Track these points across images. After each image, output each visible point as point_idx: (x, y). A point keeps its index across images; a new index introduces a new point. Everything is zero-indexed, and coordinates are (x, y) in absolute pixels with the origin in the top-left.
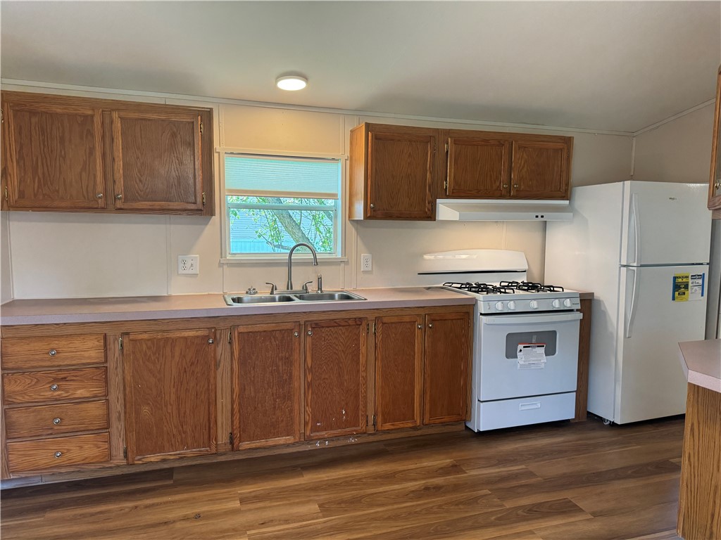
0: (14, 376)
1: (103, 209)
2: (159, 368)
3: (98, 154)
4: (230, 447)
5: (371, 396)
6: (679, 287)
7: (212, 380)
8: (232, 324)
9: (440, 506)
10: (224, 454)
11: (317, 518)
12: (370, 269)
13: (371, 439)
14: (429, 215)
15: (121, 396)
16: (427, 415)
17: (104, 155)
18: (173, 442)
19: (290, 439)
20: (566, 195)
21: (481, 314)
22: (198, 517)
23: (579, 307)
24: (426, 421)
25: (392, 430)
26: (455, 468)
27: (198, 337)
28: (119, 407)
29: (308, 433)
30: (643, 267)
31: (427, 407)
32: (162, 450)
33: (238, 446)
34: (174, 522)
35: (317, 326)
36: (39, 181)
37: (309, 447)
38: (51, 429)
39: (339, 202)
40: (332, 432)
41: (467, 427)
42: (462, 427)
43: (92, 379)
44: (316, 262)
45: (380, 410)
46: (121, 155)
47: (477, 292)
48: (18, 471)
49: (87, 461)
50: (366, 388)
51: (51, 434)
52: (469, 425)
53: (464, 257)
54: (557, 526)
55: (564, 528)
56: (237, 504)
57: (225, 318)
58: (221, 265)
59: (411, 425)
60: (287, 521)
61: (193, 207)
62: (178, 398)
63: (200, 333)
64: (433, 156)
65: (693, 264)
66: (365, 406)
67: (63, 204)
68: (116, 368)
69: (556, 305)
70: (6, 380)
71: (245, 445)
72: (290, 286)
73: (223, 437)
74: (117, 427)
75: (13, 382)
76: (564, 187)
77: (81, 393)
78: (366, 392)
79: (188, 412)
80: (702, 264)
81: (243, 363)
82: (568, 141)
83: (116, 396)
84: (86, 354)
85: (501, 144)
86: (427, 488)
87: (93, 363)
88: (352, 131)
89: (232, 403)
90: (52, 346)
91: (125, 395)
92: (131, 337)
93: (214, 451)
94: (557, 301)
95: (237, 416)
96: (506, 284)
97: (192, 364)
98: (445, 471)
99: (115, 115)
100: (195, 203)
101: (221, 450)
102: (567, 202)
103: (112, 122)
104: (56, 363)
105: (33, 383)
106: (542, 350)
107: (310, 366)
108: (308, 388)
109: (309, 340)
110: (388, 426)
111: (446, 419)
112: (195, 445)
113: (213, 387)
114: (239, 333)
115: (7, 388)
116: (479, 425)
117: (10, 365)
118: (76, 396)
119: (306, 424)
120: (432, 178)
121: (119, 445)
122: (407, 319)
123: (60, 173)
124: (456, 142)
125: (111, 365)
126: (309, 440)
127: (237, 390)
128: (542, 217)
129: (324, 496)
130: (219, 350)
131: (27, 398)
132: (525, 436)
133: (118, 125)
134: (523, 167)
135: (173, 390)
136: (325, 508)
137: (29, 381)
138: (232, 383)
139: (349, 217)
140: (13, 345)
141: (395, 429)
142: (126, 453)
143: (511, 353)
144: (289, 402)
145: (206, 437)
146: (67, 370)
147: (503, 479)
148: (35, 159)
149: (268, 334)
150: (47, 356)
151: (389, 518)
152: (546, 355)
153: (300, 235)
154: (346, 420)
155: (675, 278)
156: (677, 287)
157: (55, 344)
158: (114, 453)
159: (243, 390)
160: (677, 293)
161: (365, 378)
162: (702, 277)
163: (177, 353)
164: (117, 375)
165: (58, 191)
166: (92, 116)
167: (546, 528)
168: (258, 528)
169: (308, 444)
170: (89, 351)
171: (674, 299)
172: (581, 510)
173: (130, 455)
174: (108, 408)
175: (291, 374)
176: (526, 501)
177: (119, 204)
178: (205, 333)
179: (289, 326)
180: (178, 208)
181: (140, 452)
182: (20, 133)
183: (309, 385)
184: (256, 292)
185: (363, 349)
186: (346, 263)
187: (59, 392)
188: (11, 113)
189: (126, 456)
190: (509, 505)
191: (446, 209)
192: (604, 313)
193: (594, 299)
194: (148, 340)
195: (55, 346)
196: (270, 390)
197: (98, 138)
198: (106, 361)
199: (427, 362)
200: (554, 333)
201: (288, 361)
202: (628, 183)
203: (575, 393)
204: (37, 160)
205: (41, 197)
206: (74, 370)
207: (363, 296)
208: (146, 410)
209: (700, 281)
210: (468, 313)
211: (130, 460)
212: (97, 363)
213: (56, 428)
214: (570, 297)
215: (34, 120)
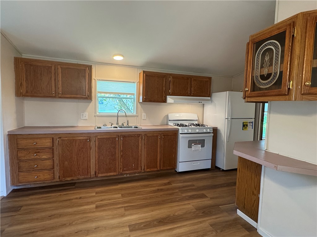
0: (22, 151)
1: (55, 97)
2: (71, 149)
3: (53, 79)
4: (95, 176)
5: (143, 160)
6: (245, 126)
7: (89, 154)
8: (96, 135)
9: (161, 195)
10: (93, 178)
11: (120, 199)
12: (145, 118)
13: (143, 174)
14: (165, 101)
15: (58, 158)
16: (162, 167)
17: (55, 79)
18: (75, 174)
19: (115, 174)
20: (209, 95)
21: (180, 134)
22: (80, 198)
23: (212, 132)
24: (161, 168)
25: (150, 171)
26: (169, 183)
27: (84, 139)
28: (57, 161)
29: (121, 172)
30: (232, 119)
31: (162, 164)
32: (72, 176)
33: (98, 175)
34: (72, 199)
35: (124, 137)
36: (33, 87)
37: (122, 176)
38: (34, 169)
39: (135, 96)
40: (129, 171)
41: (176, 171)
42: (173, 171)
43: (48, 152)
44: (126, 116)
45: (146, 165)
46: (61, 79)
47: (180, 126)
48: (22, 183)
49: (46, 180)
50: (141, 157)
51: (33, 170)
52: (176, 170)
53: (178, 115)
54: (198, 202)
55: (200, 202)
56: (94, 194)
57: (93, 133)
58: (95, 116)
59: (156, 170)
60: (110, 200)
61: (85, 97)
62: (77, 159)
63: (84, 138)
64: (166, 82)
65: (250, 118)
66: (141, 164)
67: (41, 95)
68: (57, 149)
69: (205, 131)
70: (18, 152)
71: (100, 175)
72: (117, 124)
73: (93, 173)
74: (57, 169)
75: (21, 153)
76: (208, 93)
77: (44, 157)
78: (141, 159)
79: (81, 164)
80: (252, 118)
81: (99, 148)
82: (210, 78)
83: (56, 158)
84: (46, 144)
85: (188, 79)
86: (158, 190)
87: (48, 147)
88: (140, 73)
89: (96, 161)
90: (34, 141)
91: (59, 158)
92: (61, 139)
93: (89, 177)
94: (205, 130)
95: (97, 165)
96: (190, 124)
97: (82, 148)
98: (165, 184)
99: (59, 67)
100: (85, 96)
101: (92, 176)
102: (210, 98)
103: (58, 69)
104: (36, 147)
105: (28, 153)
106: (200, 146)
107: (122, 150)
108: (121, 157)
109: (122, 141)
110: (148, 170)
111: (168, 168)
112: (83, 175)
113: (89, 155)
114: (98, 138)
115: (19, 155)
116: (179, 170)
117: (20, 147)
118: (42, 158)
119: (121, 168)
120: (165, 89)
121: (57, 175)
122: (155, 135)
123: (40, 85)
124: (173, 78)
125: (55, 148)
126: (122, 174)
127: (97, 157)
128: (201, 102)
129: (123, 192)
130: (91, 143)
131: (26, 158)
132: (194, 173)
133: (60, 70)
134: (195, 86)
135: (76, 157)
136: (123, 196)
137: (26, 153)
138: (95, 155)
139: (139, 101)
140: (21, 141)
141: (151, 171)
142: (59, 177)
143: (190, 146)
144: (115, 161)
145: (87, 172)
146: (40, 149)
147: (184, 187)
148: (31, 80)
149: (108, 139)
150: (33, 144)
151: (144, 199)
152: (201, 147)
153: (126, 107)
154: (134, 168)
155: (243, 123)
156: (244, 126)
157: (36, 140)
158: (55, 177)
159: (99, 157)
160: (244, 128)
161: (141, 154)
162: (252, 122)
163: (77, 145)
164: (57, 151)
165: (39, 91)
166: (51, 67)
167: (194, 202)
168: (99, 202)
169: (122, 175)
170: (47, 143)
171: (243, 130)
172: (207, 197)
173: (60, 178)
174: (53, 162)
175: (115, 152)
176: (189, 194)
177: (60, 96)
178: (87, 138)
179: (115, 136)
180: (80, 97)
181: (64, 177)
182: (27, 72)
183: (122, 156)
184: (106, 126)
185: (140, 145)
186: (137, 116)
187: (37, 157)
188: (24, 65)
189: (59, 178)
190: (184, 195)
191: (170, 99)
192: (221, 134)
193: (217, 129)
194: (67, 140)
195: (35, 141)
196: (108, 157)
197: (53, 73)
198: (53, 147)
199: (162, 149)
200: (204, 140)
201: (115, 148)
202: (228, 92)
203: (211, 160)
204: (32, 81)
205: (33, 93)
206: (42, 149)
207: (141, 127)
208: (66, 163)
209: (252, 124)
210: (176, 133)
211: (61, 179)
212: (50, 147)
213: (35, 168)
214: (210, 128)
215: (32, 67)
